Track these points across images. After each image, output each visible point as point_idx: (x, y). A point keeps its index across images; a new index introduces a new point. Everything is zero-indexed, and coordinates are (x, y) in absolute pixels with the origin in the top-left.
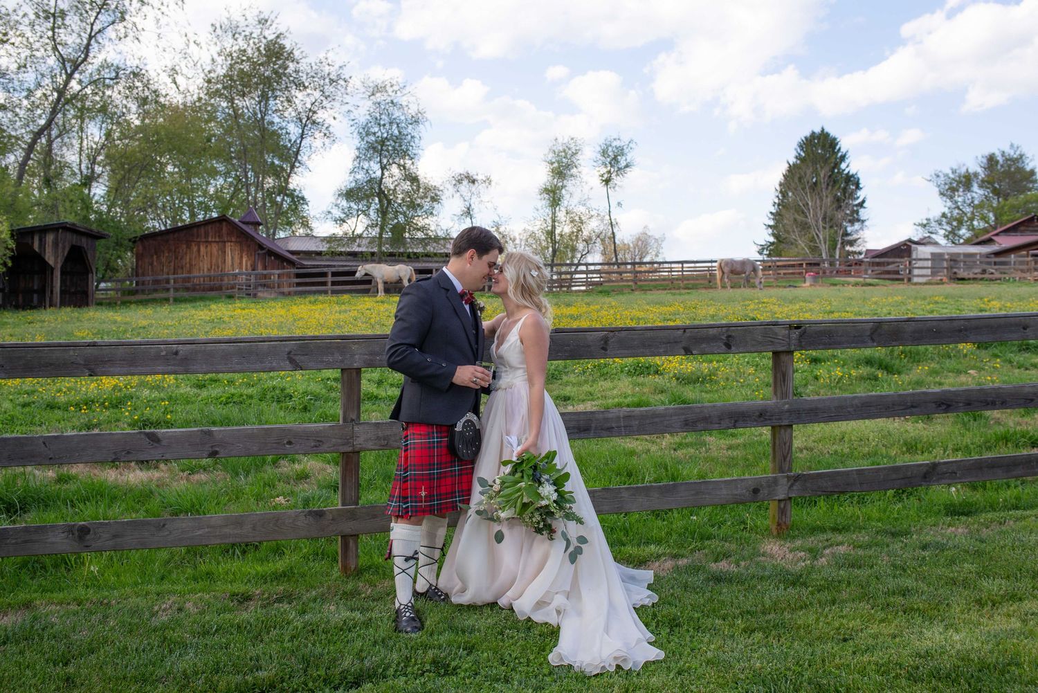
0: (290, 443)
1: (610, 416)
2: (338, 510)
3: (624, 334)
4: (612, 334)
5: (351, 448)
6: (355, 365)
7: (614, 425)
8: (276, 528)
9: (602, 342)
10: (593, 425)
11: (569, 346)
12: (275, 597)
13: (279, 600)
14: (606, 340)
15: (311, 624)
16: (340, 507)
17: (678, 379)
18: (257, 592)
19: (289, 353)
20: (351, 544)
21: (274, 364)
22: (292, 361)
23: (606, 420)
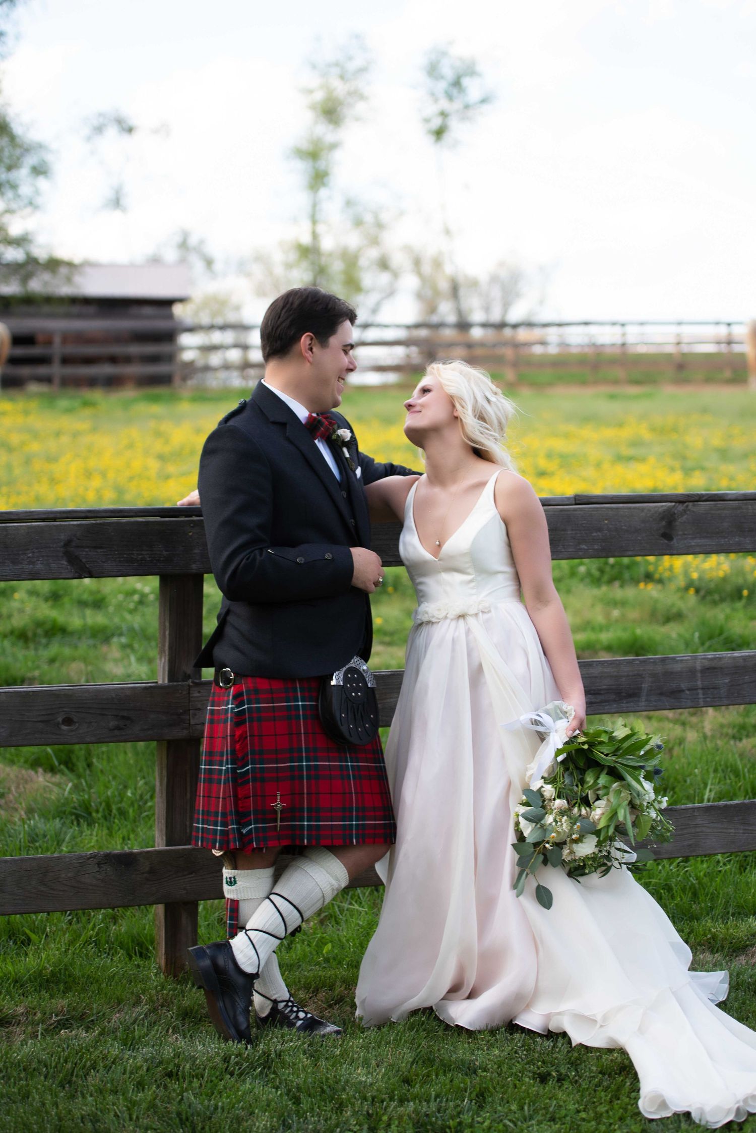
0: (68, 721)
1: (677, 667)
2: (159, 852)
3: (703, 506)
4: (681, 507)
5: (185, 732)
6: (194, 567)
7: (683, 686)
8: (42, 888)
9: (664, 523)
10: (645, 686)
11: (600, 530)
12: (54, 1019)
13: (64, 1024)
14: (669, 519)
15: (161, 1063)
16: (162, 847)
17: (697, 591)
18: (20, 1010)
19: (68, 543)
20: (185, 920)
21: (39, 566)
22: (73, 560)
23: (669, 674)
